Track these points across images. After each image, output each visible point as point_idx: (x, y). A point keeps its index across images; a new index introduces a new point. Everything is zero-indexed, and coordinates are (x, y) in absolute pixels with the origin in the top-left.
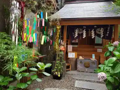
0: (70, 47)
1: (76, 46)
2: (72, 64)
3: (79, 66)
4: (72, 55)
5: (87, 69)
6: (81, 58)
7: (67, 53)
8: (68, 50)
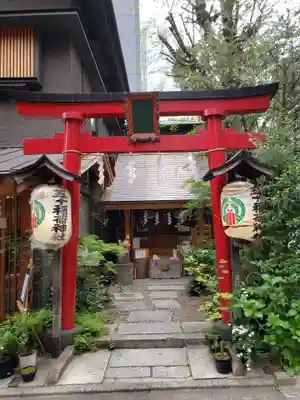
0: (137, 241)
1: (146, 238)
2: (142, 269)
3: (154, 271)
4: (141, 254)
5: (165, 275)
6: (155, 257)
7: (132, 252)
8: (134, 247)
